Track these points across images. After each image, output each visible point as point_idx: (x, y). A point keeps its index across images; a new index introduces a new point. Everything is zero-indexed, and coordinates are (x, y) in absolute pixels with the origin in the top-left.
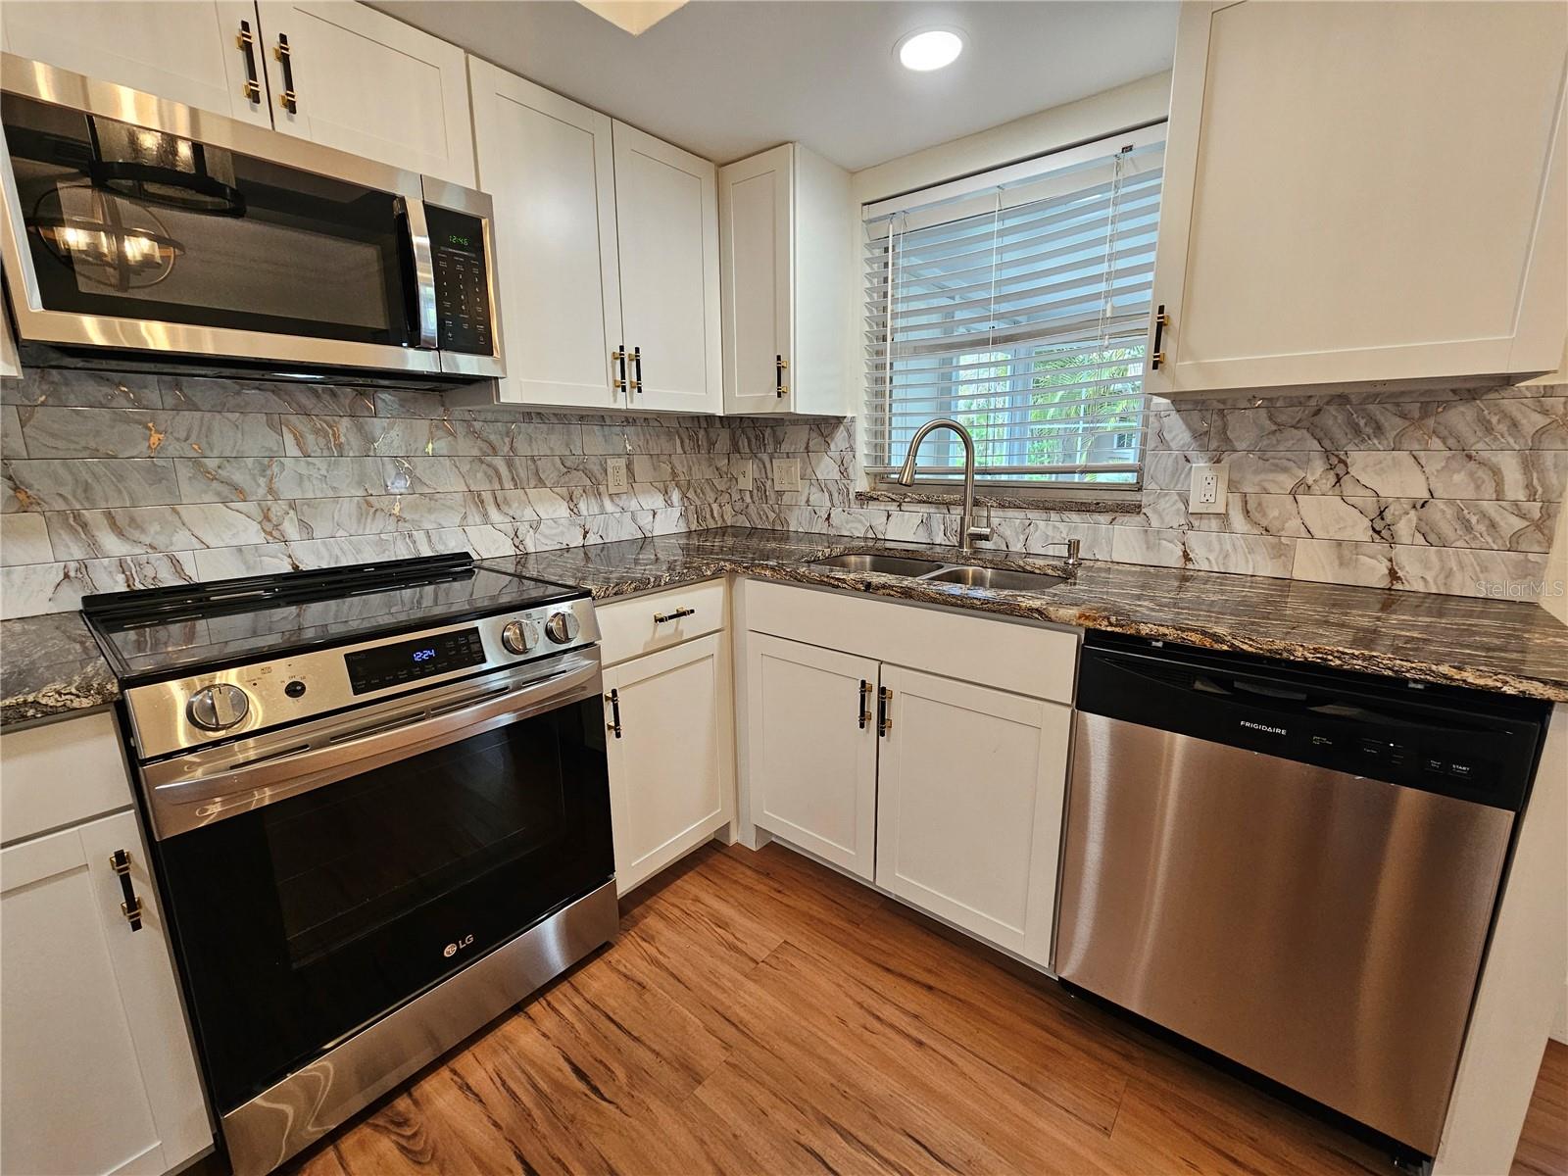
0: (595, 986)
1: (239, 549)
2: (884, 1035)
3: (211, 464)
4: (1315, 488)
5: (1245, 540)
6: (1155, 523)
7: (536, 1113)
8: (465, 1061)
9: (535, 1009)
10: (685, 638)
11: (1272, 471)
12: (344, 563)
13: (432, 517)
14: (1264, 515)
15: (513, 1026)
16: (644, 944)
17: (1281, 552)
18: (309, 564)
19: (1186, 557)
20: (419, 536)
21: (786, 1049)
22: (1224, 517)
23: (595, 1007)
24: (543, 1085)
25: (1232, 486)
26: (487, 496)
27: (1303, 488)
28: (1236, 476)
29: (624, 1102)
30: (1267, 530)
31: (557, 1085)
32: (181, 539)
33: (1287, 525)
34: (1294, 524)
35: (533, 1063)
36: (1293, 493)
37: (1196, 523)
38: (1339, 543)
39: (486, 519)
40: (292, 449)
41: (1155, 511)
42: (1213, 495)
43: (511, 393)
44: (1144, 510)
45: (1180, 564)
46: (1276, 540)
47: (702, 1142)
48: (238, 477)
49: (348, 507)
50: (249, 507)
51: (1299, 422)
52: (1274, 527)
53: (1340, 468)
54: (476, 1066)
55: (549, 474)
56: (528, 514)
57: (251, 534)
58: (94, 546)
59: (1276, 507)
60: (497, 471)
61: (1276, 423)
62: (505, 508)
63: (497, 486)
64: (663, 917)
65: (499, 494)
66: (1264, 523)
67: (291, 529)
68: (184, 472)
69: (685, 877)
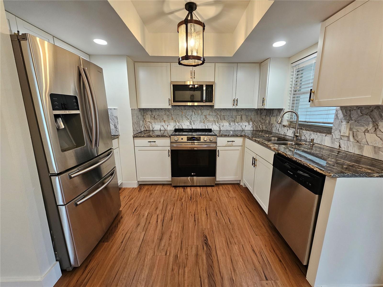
0: (209, 189)
1: (187, 125)
2: (237, 211)
3: (186, 116)
4: (370, 131)
5: (353, 144)
6: (334, 137)
7: (195, 194)
8: (192, 188)
9: (201, 188)
10: (233, 145)
11: (360, 126)
12: (197, 128)
13: (208, 123)
14: (357, 138)
15: (198, 188)
16: (218, 188)
17: (361, 148)
18: (193, 128)
19: (340, 146)
20: (206, 126)
21: (223, 205)
22: (348, 137)
23: (207, 190)
24: (197, 193)
25: (351, 129)
26: (216, 121)
27: (367, 131)
28: (352, 127)
29: (202, 198)
30: (358, 142)
31: (198, 194)
32: (183, 124)
33: (363, 141)
34: (364, 140)
35: (197, 191)
36: (364, 132)
37: (342, 138)
38: (375, 147)
39: (216, 124)
40: (194, 114)
41: (334, 134)
42: (346, 131)
43: (216, 107)
44: (332, 134)
45: (338, 148)
46: (360, 144)
47: (206, 205)
48: (188, 117)
49: (199, 121)
50: (189, 121)
51: (367, 113)
52: (360, 141)
53: (376, 127)
54: (193, 189)
55: (226, 118)
56: (222, 124)
57: (189, 124)
58: (176, 124)
59: (360, 136)
60: (218, 117)
61: (362, 113)
62: (219, 123)
63: (218, 120)
64: (222, 187)
65: (218, 121)
66: (357, 140)
67: (192, 124)
68: (184, 117)
69: (230, 185)
